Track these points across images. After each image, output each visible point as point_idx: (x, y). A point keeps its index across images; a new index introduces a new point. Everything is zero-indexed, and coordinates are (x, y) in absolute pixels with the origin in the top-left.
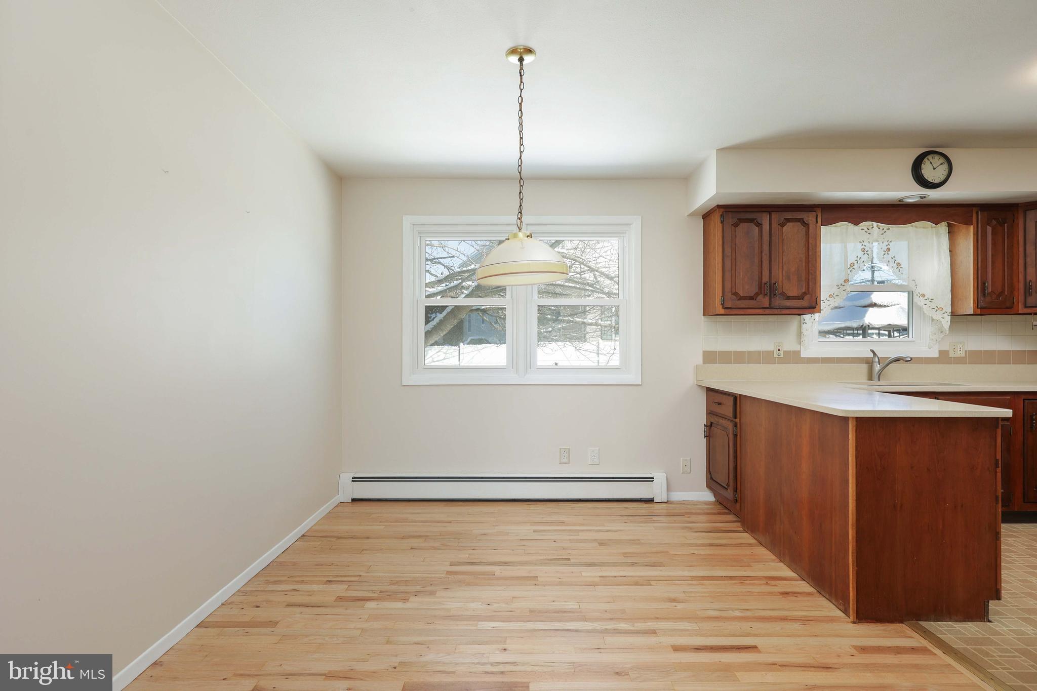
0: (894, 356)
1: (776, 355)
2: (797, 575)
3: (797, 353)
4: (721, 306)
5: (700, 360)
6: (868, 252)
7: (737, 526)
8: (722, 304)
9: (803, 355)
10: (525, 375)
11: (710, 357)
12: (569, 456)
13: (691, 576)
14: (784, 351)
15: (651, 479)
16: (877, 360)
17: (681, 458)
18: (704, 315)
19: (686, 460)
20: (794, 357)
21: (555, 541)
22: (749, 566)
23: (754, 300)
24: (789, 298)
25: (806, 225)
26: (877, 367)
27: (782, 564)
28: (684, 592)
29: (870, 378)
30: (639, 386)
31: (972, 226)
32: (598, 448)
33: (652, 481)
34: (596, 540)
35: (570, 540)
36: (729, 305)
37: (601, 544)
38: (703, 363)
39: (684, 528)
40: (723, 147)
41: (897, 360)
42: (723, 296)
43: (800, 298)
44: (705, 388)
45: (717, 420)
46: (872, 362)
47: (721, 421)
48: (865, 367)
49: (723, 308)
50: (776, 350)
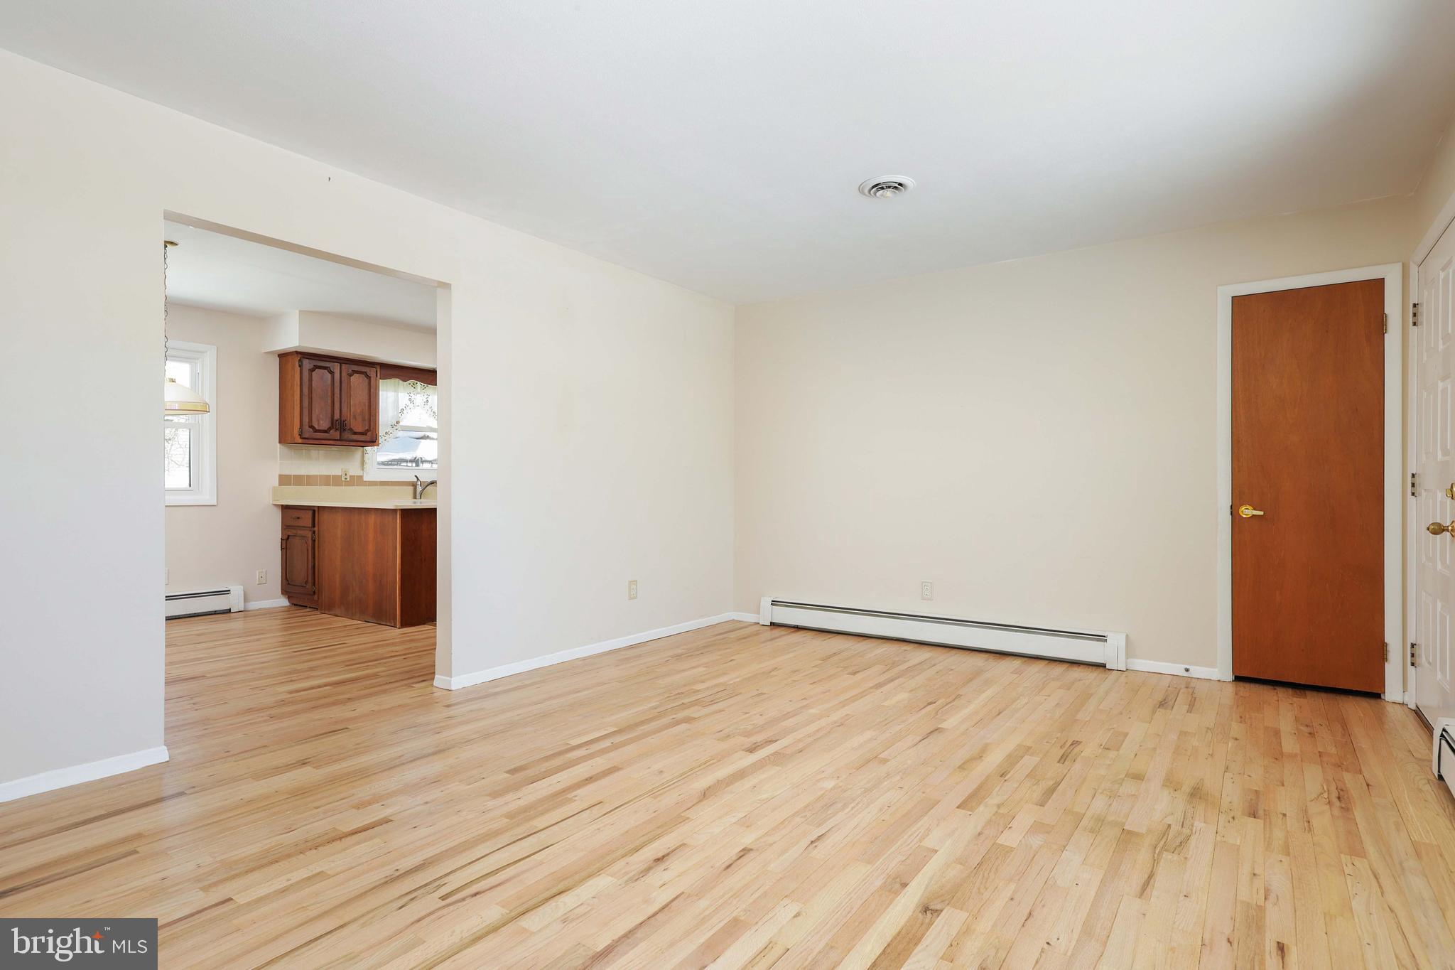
1: (343, 479)
2: (363, 622)
3: (361, 477)
4: (297, 437)
5: (275, 482)
6: (413, 402)
8: (300, 435)
9: (365, 478)
11: (285, 480)
14: (350, 476)
15: (228, 592)
16: (419, 483)
17: (258, 571)
18: (280, 442)
19: (262, 572)
20: (359, 481)
23: (327, 433)
24: (355, 433)
25: (369, 377)
26: (419, 489)
29: (414, 497)
30: (216, 507)
33: (229, 594)
36: (306, 436)
38: (281, 484)
40: (302, 310)
41: (433, 483)
42: (301, 428)
43: (364, 434)
44: (282, 506)
45: (295, 532)
46: (416, 485)
47: (300, 532)
48: (412, 488)
49: (301, 438)
50: (344, 475)
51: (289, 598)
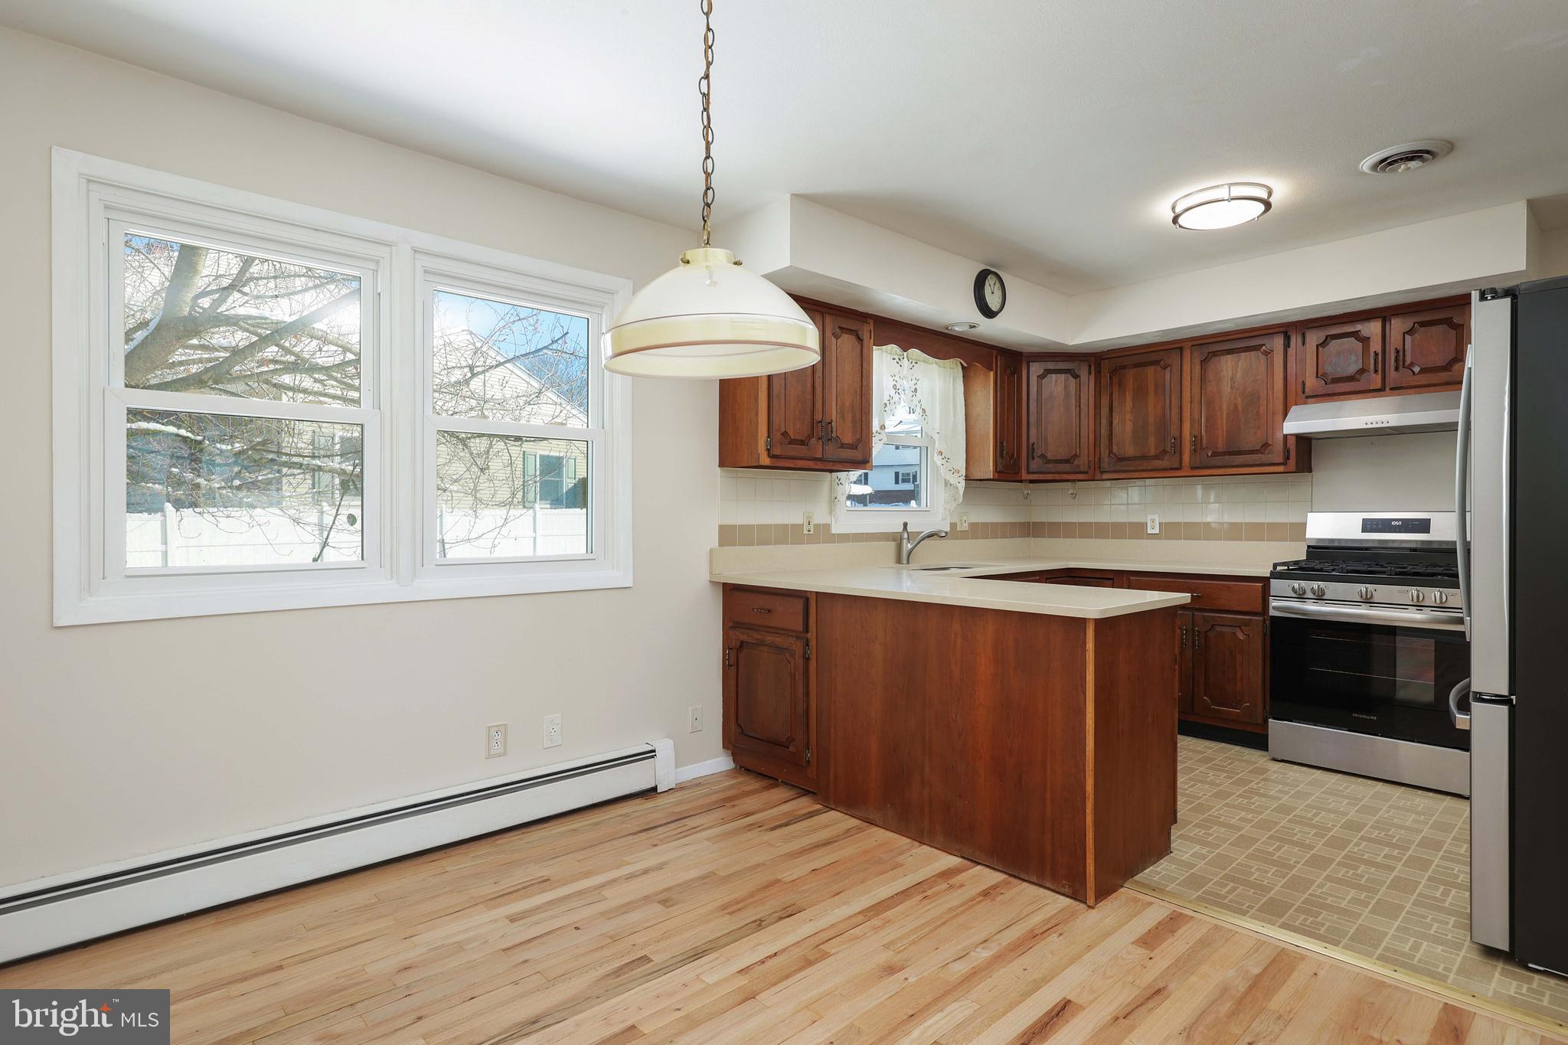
0: (927, 531)
1: (805, 532)
2: (960, 860)
3: (828, 527)
4: (766, 453)
5: (714, 540)
6: (899, 391)
7: (804, 804)
8: (768, 450)
9: (834, 531)
10: (413, 581)
11: (729, 535)
12: (505, 738)
13: (860, 913)
14: (814, 525)
15: (651, 754)
16: (906, 536)
17: (690, 708)
18: (722, 464)
19: (696, 709)
20: (822, 534)
21: (577, 928)
22: (898, 866)
23: (804, 445)
24: (843, 446)
25: (860, 340)
26: (907, 546)
27: (925, 849)
28: (886, 946)
29: (899, 561)
30: (628, 590)
31: (992, 372)
32: (560, 715)
33: (652, 757)
34: (647, 899)
35: (602, 914)
36: (777, 451)
37: (666, 901)
38: (721, 544)
39: (750, 827)
40: (797, 193)
41: (931, 536)
42: (769, 437)
43: (853, 447)
44: (725, 585)
45: (756, 636)
46: (901, 539)
47: (769, 638)
48: (892, 545)
49: (769, 456)
50: (806, 524)
51: (735, 757)
